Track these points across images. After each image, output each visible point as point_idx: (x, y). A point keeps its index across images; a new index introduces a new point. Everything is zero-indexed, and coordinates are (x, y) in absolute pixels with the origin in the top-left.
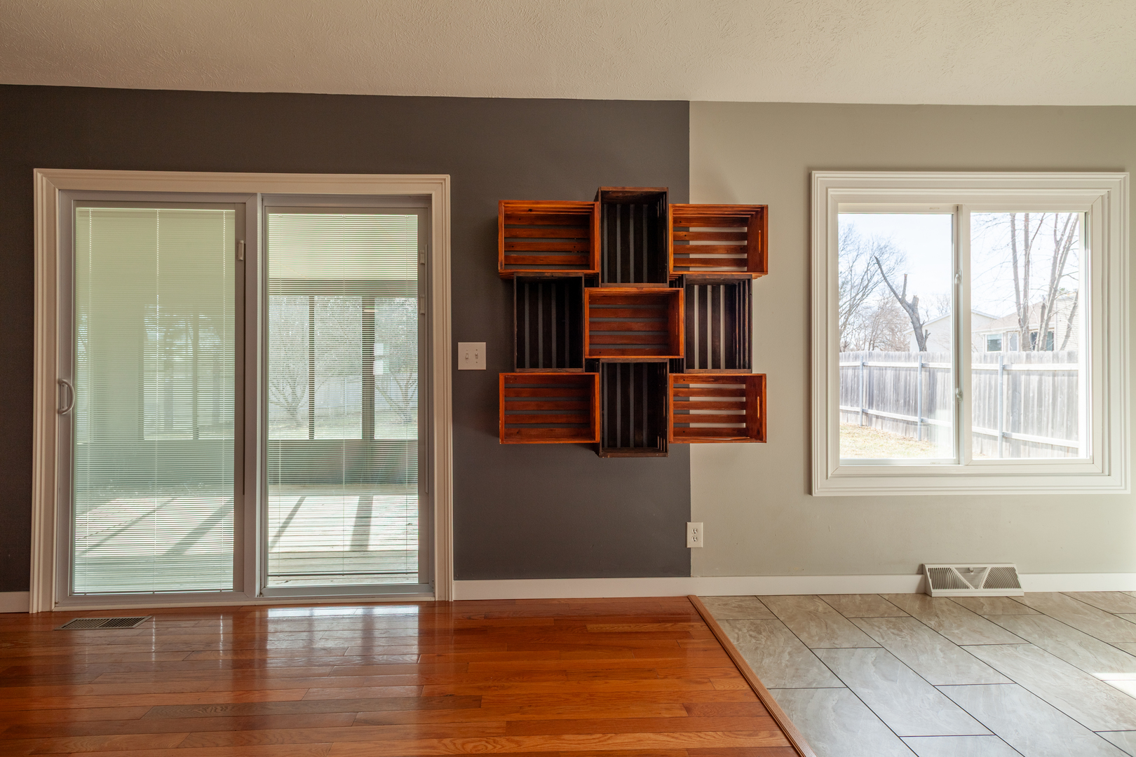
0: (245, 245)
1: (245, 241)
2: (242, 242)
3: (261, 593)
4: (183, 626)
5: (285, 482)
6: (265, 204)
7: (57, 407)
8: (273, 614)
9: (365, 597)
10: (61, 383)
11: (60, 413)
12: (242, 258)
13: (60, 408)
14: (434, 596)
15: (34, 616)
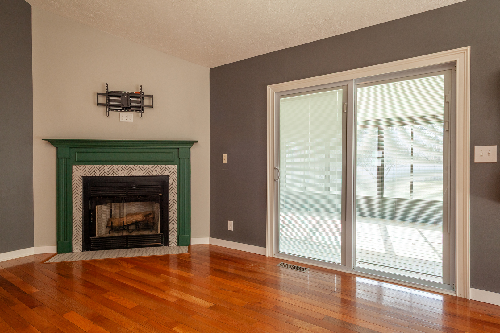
0: (347, 105)
1: (347, 102)
2: (346, 103)
3: (353, 268)
4: (323, 276)
5: (364, 216)
6: (356, 84)
7: (274, 178)
8: (359, 279)
9: (410, 283)
10: (275, 169)
11: (275, 180)
12: (346, 111)
13: (275, 179)
14: (456, 294)
15: (268, 258)
